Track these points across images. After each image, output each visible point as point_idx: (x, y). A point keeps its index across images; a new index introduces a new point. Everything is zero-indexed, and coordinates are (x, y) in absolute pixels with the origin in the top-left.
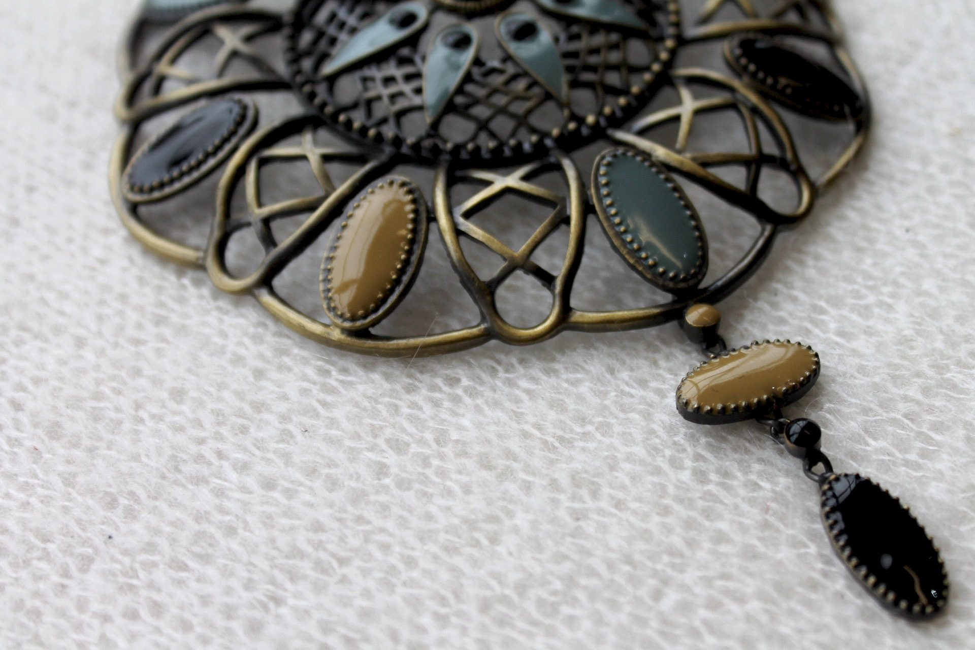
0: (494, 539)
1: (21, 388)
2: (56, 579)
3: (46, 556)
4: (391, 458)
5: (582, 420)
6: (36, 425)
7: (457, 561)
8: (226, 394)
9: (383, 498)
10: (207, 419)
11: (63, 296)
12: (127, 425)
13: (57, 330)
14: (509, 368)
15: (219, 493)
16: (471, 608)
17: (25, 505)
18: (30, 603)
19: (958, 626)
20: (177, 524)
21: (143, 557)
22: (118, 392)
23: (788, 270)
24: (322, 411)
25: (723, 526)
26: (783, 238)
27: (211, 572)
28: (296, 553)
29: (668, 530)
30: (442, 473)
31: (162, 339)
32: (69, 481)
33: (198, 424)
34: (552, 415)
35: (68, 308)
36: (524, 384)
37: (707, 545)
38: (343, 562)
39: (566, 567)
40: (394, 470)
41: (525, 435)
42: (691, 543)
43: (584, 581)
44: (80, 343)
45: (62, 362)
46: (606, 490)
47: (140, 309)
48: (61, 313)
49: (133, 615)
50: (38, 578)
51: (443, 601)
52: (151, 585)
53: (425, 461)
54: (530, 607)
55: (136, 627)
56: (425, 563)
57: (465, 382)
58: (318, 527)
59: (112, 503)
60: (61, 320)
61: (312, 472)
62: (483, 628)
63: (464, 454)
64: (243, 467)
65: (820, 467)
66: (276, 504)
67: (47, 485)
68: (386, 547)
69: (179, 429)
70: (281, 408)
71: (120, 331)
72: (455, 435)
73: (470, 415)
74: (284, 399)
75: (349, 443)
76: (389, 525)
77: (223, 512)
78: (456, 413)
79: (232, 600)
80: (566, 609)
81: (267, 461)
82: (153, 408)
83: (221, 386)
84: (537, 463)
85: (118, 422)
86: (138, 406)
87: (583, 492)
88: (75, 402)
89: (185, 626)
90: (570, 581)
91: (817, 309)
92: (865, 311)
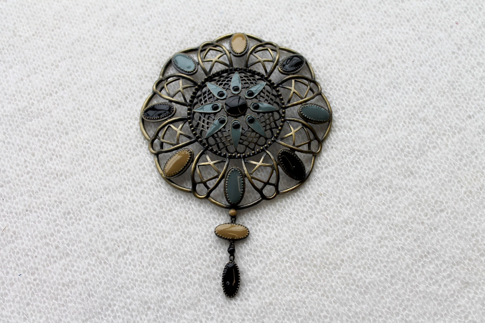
0: (166, 237)
1: (101, 152)
2: (88, 200)
3: (89, 195)
4: (158, 209)
5: (198, 220)
6: (100, 163)
7: (157, 237)
8: (137, 176)
9: (152, 217)
10: (131, 179)
11: (120, 133)
12: (116, 173)
14: (193, 201)
15: (125, 198)
16: (154, 249)
17: (90, 181)
18: (82, 203)
19: (233, 301)
20: (114, 201)
21: (105, 205)
22: (118, 163)
24: (152, 190)
25: (207, 258)
27: (115, 214)
28: (131, 219)
29: (197, 253)
30: (166, 218)
31: (133, 155)
32: (101, 179)
33: (129, 180)
34: (193, 217)
35: (119, 136)
36: (193, 206)
37: (202, 261)
38: (138, 226)
39: (174, 250)
40: (157, 212)
41: (185, 218)
42: (199, 259)
43: (176, 255)
45: (112, 150)
46: (192, 238)
47: (132, 145)
49: (97, 216)
50: (85, 199)
51: (150, 244)
52: (104, 212)
53: (164, 213)
54: (164, 254)
55: (97, 219)
56: (151, 235)
57: (182, 199)
58: (138, 216)
59: (105, 189)
60: (116, 139)
61: (143, 203)
62: (153, 254)
63: (171, 215)
64: (132, 195)
65: (232, 257)
66: (133, 207)
67: (96, 178)
68: (147, 228)
69: (125, 179)
70: (146, 185)
71: (126, 148)
72: (173, 210)
73: (178, 207)
74: (147, 183)
75: (153, 201)
76: (150, 223)
77: (123, 203)
78: (176, 206)
79: (115, 223)
80: (169, 259)
81: (137, 196)
82: (123, 171)
83: (137, 174)
84: (184, 225)
85: (115, 171)
86: (120, 169)
87: (188, 236)
88: (110, 161)
89: (105, 223)
90: (174, 253)
91: (259, 221)
92: (268, 227)
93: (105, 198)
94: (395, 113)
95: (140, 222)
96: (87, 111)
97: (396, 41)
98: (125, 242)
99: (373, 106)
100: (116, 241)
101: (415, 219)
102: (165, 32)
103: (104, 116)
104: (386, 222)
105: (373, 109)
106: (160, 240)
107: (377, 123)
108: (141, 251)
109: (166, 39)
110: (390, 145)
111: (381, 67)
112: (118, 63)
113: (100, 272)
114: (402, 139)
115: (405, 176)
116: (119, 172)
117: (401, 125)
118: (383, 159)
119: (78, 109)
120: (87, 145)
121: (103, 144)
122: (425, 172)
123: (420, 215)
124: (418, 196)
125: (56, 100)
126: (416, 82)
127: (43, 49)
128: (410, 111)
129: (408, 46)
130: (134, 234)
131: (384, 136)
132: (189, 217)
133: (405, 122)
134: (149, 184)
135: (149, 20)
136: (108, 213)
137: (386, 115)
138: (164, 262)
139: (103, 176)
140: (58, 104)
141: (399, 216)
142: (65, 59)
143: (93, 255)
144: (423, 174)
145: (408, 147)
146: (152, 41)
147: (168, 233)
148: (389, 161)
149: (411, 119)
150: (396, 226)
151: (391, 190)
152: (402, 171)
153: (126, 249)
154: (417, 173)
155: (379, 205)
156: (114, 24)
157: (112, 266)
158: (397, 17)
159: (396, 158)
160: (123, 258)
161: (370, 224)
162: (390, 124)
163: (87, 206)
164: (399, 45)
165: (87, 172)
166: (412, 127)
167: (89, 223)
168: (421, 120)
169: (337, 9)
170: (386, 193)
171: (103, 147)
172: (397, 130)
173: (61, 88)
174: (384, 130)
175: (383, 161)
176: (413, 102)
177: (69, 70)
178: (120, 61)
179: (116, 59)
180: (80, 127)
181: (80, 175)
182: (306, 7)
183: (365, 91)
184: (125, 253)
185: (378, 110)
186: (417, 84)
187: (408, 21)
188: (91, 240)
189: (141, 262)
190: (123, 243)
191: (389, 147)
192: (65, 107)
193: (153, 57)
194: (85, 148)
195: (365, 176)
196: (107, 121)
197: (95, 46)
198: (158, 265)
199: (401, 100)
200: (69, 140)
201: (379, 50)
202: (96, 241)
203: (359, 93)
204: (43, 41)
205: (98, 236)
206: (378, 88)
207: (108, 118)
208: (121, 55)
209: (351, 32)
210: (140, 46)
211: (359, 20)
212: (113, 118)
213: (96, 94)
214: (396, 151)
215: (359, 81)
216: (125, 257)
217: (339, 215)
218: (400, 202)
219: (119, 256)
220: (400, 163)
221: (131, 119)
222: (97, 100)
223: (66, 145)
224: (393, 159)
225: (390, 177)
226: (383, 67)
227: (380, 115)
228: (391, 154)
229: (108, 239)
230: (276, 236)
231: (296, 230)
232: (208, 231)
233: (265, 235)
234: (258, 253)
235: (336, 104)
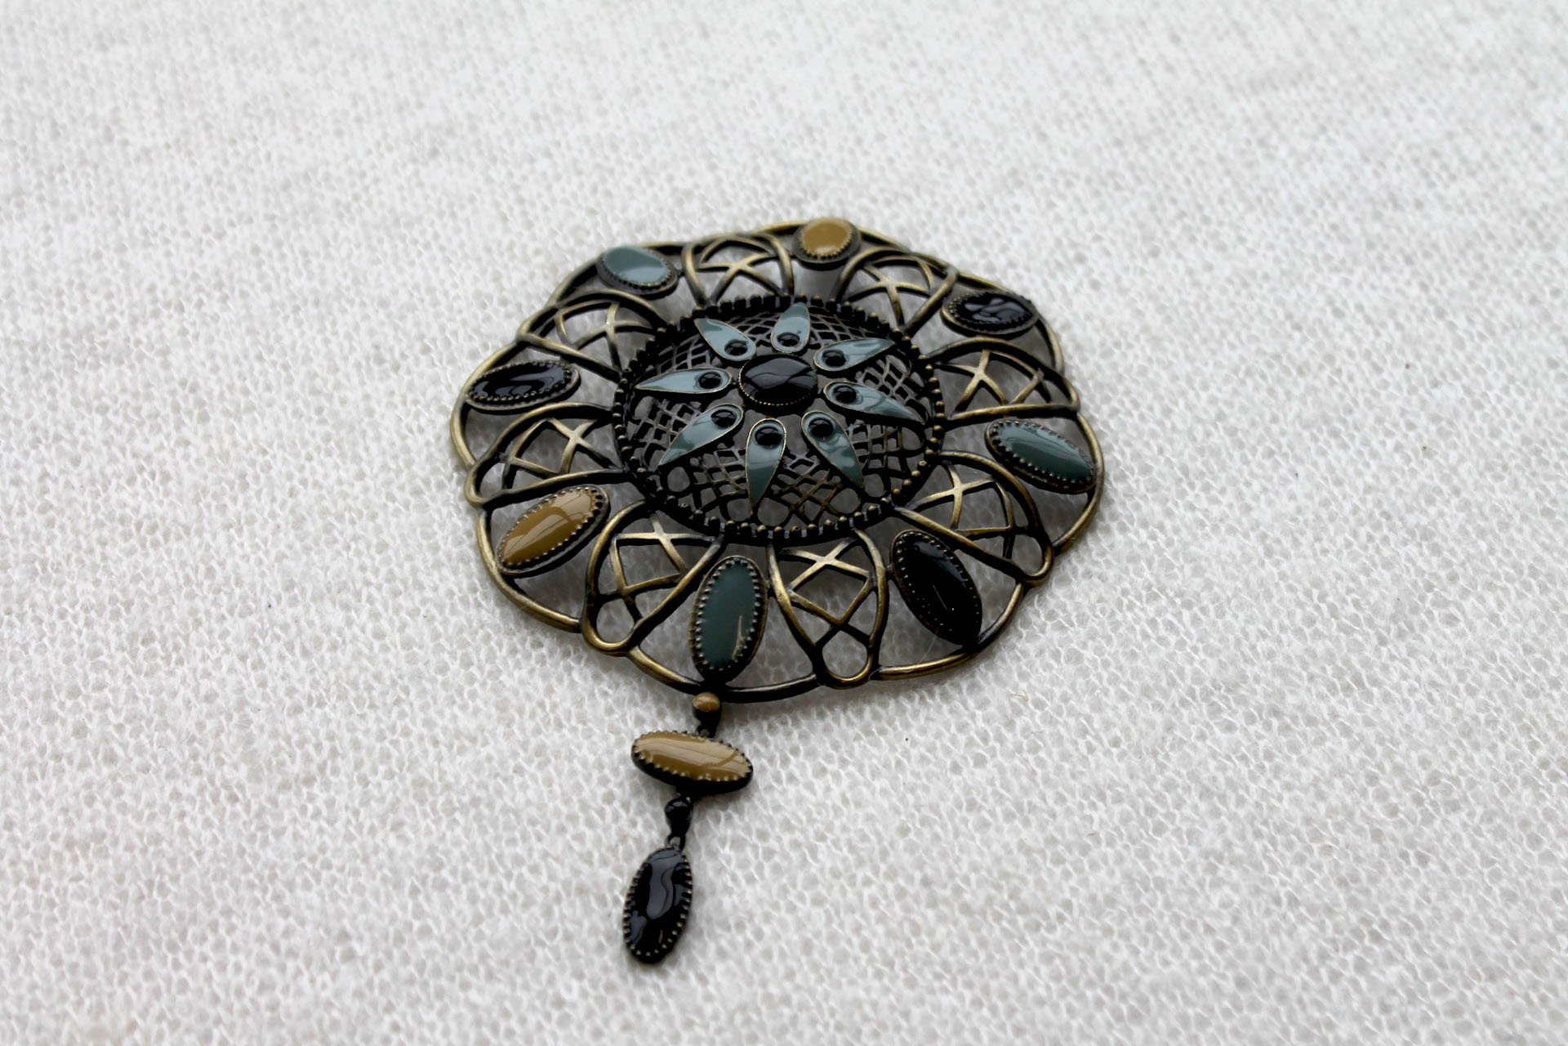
0: (462, 751)
1: (304, 482)
2: (224, 611)
3: (230, 595)
4: (454, 666)
5: (582, 718)
6: (292, 512)
7: (431, 749)
8: (407, 565)
9: (428, 686)
10: (383, 571)
11: (378, 438)
12: (338, 546)
13: (357, 459)
14: (578, 660)
15: (349, 623)
16: (409, 778)
17: (246, 558)
18: (202, 616)
19: (651, 978)
20: (311, 624)
21: (277, 630)
22: (353, 522)
23: (807, 714)
24: (448, 612)
25: (589, 833)
26: (822, 690)
27: (303, 663)
28: (354, 684)
29: (557, 813)
30: (473, 695)
31: (407, 505)
32: (281, 557)
33: (376, 572)
34: (569, 705)
35: (374, 447)
36: (575, 674)
37: (568, 837)
38: (372, 706)
39: (481, 793)
40: (449, 675)
41: (541, 705)
42: (562, 830)
43: (482, 807)
44: (361, 476)
45: (340, 482)
46: (551, 768)
47: (413, 476)
48: (367, 449)
49: (243, 658)
50: (216, 604)
51: (401, 765)
52: (267, 650)
53: (471, 680)
54: (441, 800)
55: (239, 666)
57: (544, 651)
58: (378, 677)
59: (289, 587)
60: (363, 454)
61: (408, 645)
62: (405, 793)
63: (495, 691)
64: (375, 616)
65: (676, 840)
66: (371, 649)
67: (267, 553)
68: (402, 715)
69: (363, 568)
70: (428, 594)
71: (388, 483)
72: (503, 678)
73: (524, 673)
74: (435, 589)
75: (442, 641)
76: (417, 704)
77: (340, 633)
78: (518, 665)
79: (298, 686)
80: (457, 815)
81: (391, 621)
82: (362, 546)
83: (409, 558)
84: (530, 725)
85: (335, 541)
86: (355, 538)
87: (537, 760)
88: (324, 512)
89: (263, 684)
90: (475, 802)
91: (795, 751)
92: (821, 772)
93: (283, 612)
94: (1325, 503)
95: (384, 693)
96: (285, 367)
97: (1360, 308)
98: (318, 747)
99: (1252, 474)
100: (288, 739)
101: (1350, 815)
102: (594, 190)
103: (338, 386)
104: (1241, 813)
105: (1248, 484)
106: (439, 758)
107: (1256, 525)
108: (364, 782)
109: (592, 212)
110: (1291, 588)
111: (1294, 372)
112: (420, 254)
113: (208, 824)
114: (1339, 577)
115: (1332, 688)
116: (348, 548)
117: (1340, 541)
118: (1262, 627)
119: (260, 358)
120: (260, 459)
121: (315, 463)
122: (1405, 684)
123: (1371, 808)
124: (1370, 752)
125: (194, 324)
126: (1411, 426)
127: (188, 186)
128: (1379, 504)
129: (1399, 326)
130: (352, 729)
131: (1277, 564)
132: (554, 706)
133: (1355, 534)
134: (442, 590)
135: (548, 155)
136: (282, 658)
137: (1291, 507)
138: (437, 822)
139: (290, 547)
140: (196, 337)
141: (1296, 801)
142: (250, 221)
143: (198, 772)
144: (1397, 688)
145: (1356, 604)
146: (546, 209)
147: (473, 740)
148: (1283, 637)
149: (1377, 526)
150: (1280, 829)
151: (1275, 722)
152: (1324, 669)
153: (314, 768)
154: (1375, 682)
155: (1228, 758)
156: (434, 153)
157: (254, 807)
158: (1371, 246)
159: (1307, 631)
160: (298, 794)
161: (1187, 810)
162: (1302, 533)
163: (215, 626)
164: (1368, 320)
165: (240, 531)
166: (1378, 550)
167: (207, 674)
168: (1412, 533)
169: (1174, 201)
170: (1258, 727)
171: (313, 472)
172: (1325, 552)
173: (217, 294)
174: (1277, 548)
175: (1263, 635)
176: (1394, 481)
177: (256, 250)
178: (427, 246)
179: (415, 242)
180: (250, 408)
181: (214, 536)
182: (1069, 184)
183: (1232, 432)
184: (309, 781)
185: (1265, 490)
186: (1411, 434)
187: (1409, 261)
188: (201, 726)
189: (356, 813)
190: (310, 748)
191: (1288, 595)
192: (216, 346)
193: (537, 252)
194: (253, 463)
195: (1188, 669)
196: (343, 402)
197: (356, 198)
198: (416, 830)
199: (1351, 470)
200: (207, 437)
201: (1298, 327)
202: (219, 731)
203: (1208, 434)
204: (193, 164)
205: (230, 718)
206: (1275, 428)
207: (349, 394)
208: (436, 236)
209: (1209, 268)
210: (505, 219)
211: (1242, 240)
212: (367, 397)
213: (328, 325)
214: (1309, 609)
215: (1213, 401)
216: (305, 790)
217: (1080, 768)
218: (1304, 762)
219: (285, 787)
220: (1320, 647)
221: (427, 407)
222: (326, 341)
223: (191, 449)
224: (1298, 632)
225: (1278, 682)
226: (1301, 372)
227: (1270, 503)
228: (1290, 615)
229: (262, 729)
230: (845, 801)
231: (919, 792)
232: (609, 752)
233: (806, 793)
234: (772, 843)
235: (1123, 454)
